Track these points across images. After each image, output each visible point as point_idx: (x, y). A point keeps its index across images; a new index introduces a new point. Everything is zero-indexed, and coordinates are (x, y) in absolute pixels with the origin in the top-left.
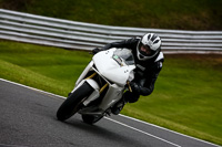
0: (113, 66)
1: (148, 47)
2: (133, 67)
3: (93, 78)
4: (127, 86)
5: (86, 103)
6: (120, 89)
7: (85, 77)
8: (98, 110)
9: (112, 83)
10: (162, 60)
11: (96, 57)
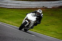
0: (31, 17)
1: (39, 13)
2: (36, 17)
4: (35, 22)
9: (31, 21)
10: (42, 16)
11: (27, 15)
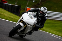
3: (22, 22)
5: (19, 31)
6: (31, 27)
7: (19, 22)
8: (24, 33)
9: (28, 24)
11: (23, 15)
